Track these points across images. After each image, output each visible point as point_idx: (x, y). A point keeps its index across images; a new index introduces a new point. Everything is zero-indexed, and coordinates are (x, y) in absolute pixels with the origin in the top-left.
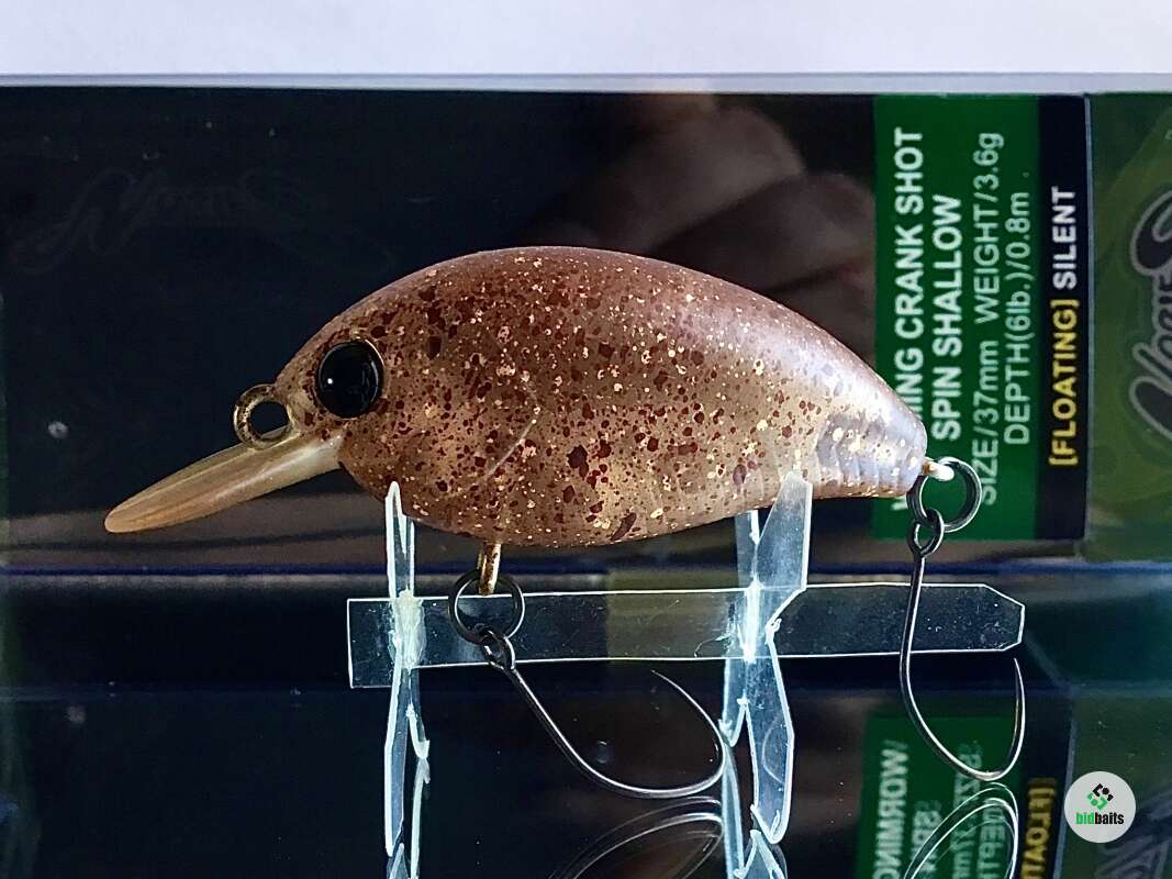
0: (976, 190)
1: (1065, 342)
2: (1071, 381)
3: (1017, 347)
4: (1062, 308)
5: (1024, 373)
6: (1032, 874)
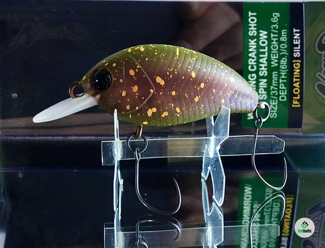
1: (297, 72)
2: (298, 83)
3: (283, 74)
4: (296, 63)
5: (285, 81)
6: (287, 222)
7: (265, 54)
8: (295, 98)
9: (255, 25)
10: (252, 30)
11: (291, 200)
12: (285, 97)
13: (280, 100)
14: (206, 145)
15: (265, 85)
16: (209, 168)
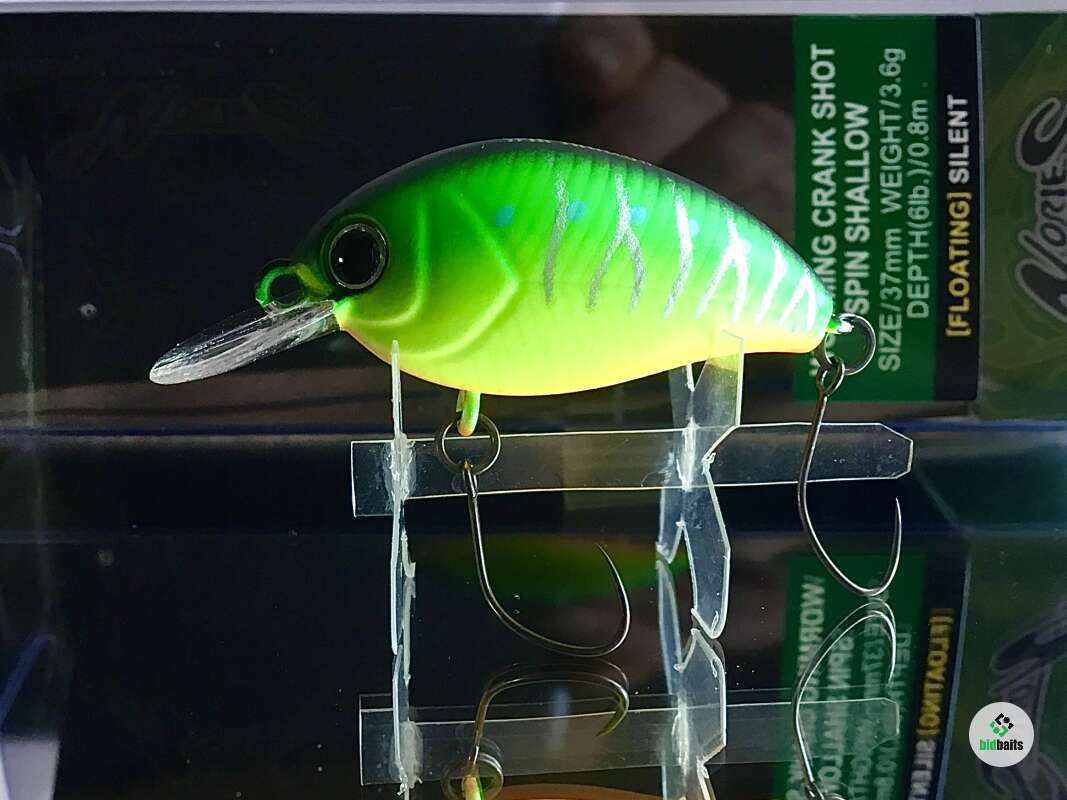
0: (882, 98)
1: (959, 229)
2: (964, 263)
3: (918, 234)
4: (957, 200)
5: (924, 256)
6: (933, 691)
7: (860, 175)
8: (954, 308)
9: (831, 85)
10: (821, 102)
11: (945, 623)
12: (925, 306)
13: (910, 314)
14: (671, 455)
15: (863, 271)
16: (681, 524)
